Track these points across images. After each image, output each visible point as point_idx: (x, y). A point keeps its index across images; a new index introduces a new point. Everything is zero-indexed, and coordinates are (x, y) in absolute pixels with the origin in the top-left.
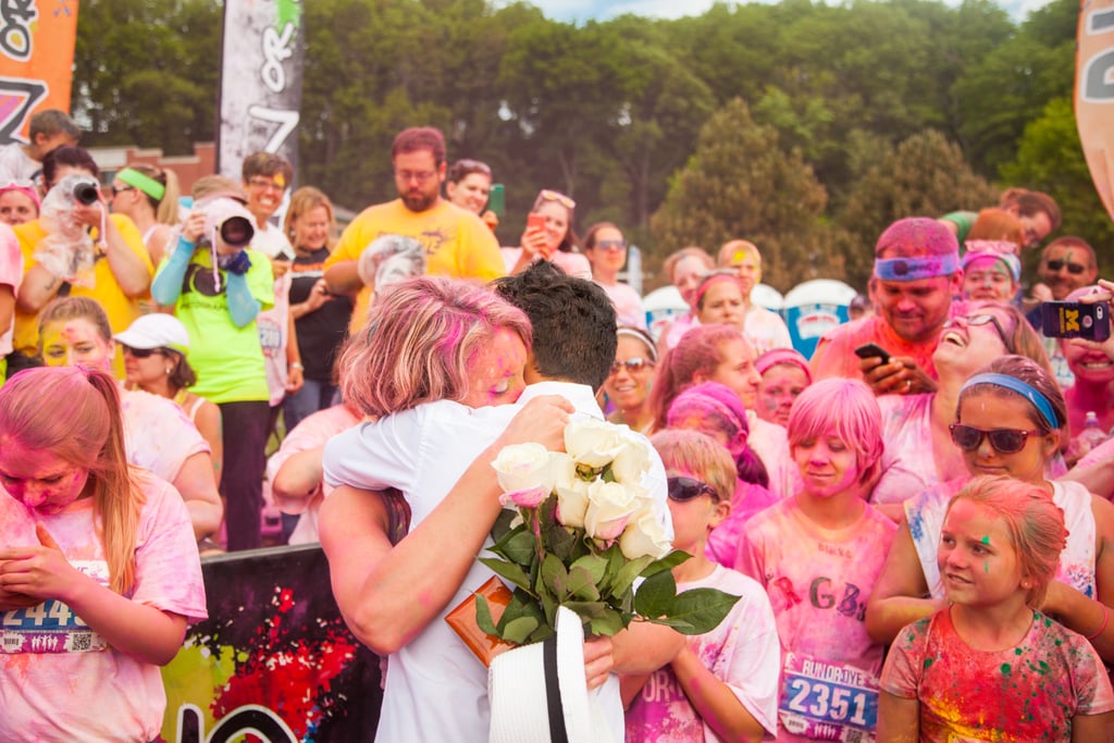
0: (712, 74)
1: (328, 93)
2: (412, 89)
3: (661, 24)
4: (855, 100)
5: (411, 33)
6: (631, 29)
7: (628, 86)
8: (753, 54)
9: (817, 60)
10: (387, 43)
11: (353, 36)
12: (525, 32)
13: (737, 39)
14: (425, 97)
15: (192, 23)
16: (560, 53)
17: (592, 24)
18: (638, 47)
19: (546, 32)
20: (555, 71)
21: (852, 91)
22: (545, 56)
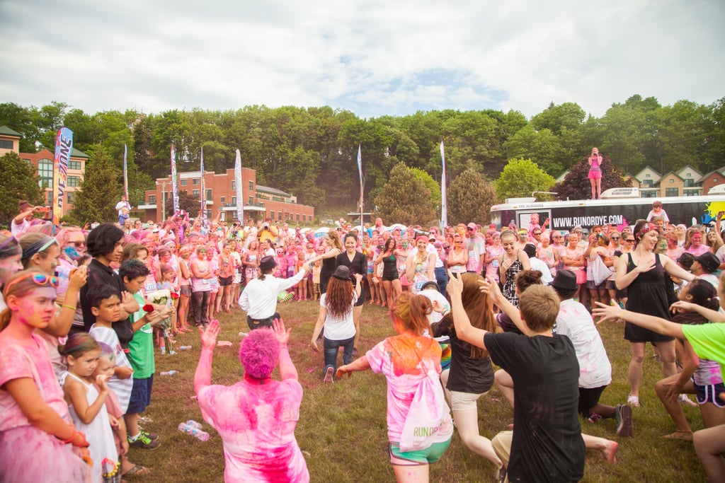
0: (417, 138)
1: (274, 147)
2: (305, 145)
3: (398, 119)
4: (469, 148)
5: (305, 124)
6: (386, 122)
7: (385, 143)
8: (432, 131)
9: (456, 133)
10: (296, 128)
11: (283, 126)
12: (347, 123)
13: (425, 125)
14: (310, 148)
15: (225, 122)
16: (360, 131)
17: (372, 120)
18: (388, 128)
19: (354, 123)
20: (358, 138)
21: (469, 145)
22: (354, 132)
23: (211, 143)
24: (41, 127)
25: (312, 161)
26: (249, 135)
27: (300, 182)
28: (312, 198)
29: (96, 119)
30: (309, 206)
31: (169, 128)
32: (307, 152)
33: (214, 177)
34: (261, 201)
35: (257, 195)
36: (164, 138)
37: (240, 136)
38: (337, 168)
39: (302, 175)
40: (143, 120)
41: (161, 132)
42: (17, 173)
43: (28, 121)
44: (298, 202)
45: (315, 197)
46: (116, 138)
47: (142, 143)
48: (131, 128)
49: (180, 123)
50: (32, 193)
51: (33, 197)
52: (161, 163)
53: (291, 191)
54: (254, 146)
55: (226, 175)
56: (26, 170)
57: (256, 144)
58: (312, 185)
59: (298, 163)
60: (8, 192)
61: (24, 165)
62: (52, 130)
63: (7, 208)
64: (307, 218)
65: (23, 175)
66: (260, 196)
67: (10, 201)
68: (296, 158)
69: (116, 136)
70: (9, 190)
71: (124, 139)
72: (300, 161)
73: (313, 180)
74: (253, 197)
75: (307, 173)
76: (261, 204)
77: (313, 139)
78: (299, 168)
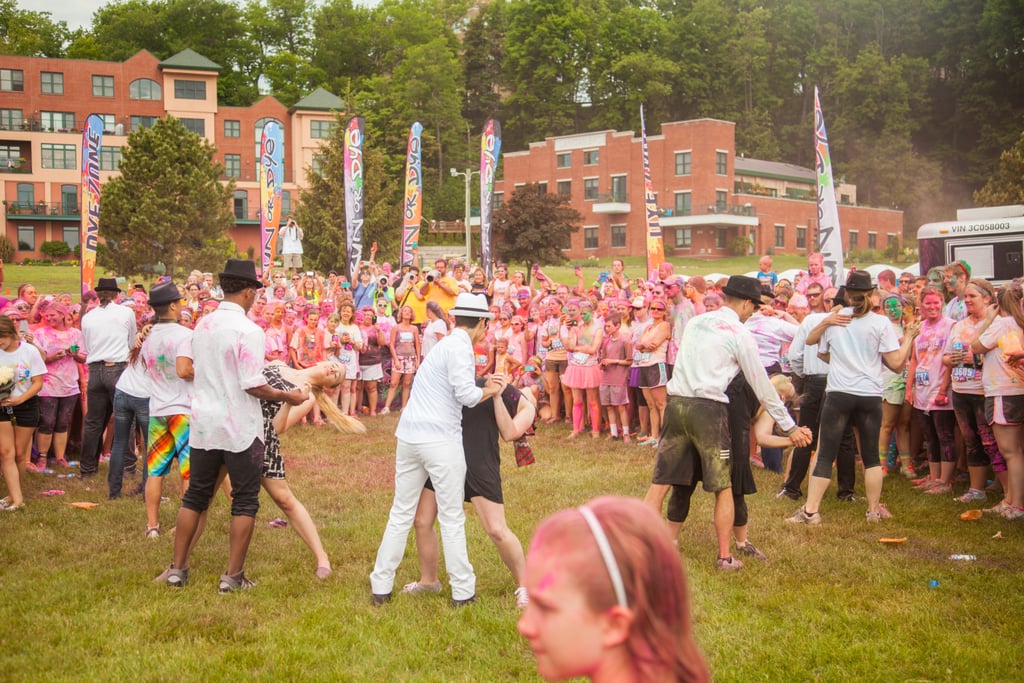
1: (801, 55)
23: (637, 58)
24: (268, 43)
25: (902, 85)
26: (736, 28)
27: (871, 146)
28: (900, 186)
29: (380, 16)
30: (887, 210)
31: (539, 27)
32: (889, 64)
33: (632, 144)
34: (747, 200)
35: (738, 187)
36: (529, 53)
37: (712, 35)
38: (980, 98)
39: (876, 125)
40: (484, 10)
41: (522, 38)
42: (177, 160)
43: (240, 31)
44: (860, 199)
46: (419, 61)
47: (483, 66)
48: (457, 32)
49: (564, 14)
50: (205, 200)
51: (208, 209)
52: (523, 114)
53: (845, 172)
54: (747, 56)
55: (661, 137)
56: (195, 153)
57: (755, 53)
58: (903, 151)
60: (160, 201)
61: (192, 143)
62: (292, 48)
63: (159, 231)
64: (863, 241)
65: (188, 164)
66: (747, 188)
67: (162, 218)
68: (860, 81)
69: (419, 56)
70: (161, 198)
71: (437, 61)
72: (870, 88)
73: (904, 137)
74: (726, 190)
75: (889, 121)
76: (749, 207)
77: (911, 24)
78: (868, 106)
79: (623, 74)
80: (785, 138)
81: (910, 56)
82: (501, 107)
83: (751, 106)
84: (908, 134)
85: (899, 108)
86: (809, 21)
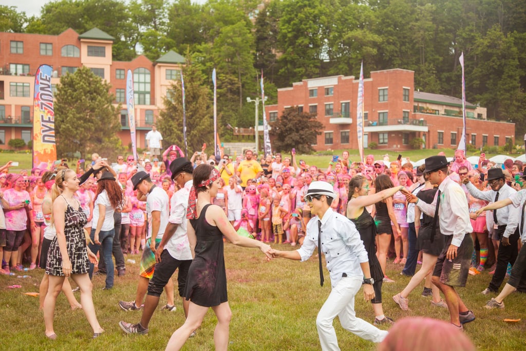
23: (358, 33)
24: (142, 24)
25: (514, 49)
26: (415, 16)
27: (495, 85)
28: (513, 109)
29: (207, 9)
30: (505, 122)
31: (299, 14)
32: (507, 37)
33: (353, 84)
34: (421, 117)
35: (415, 108)
36: (293, 30)
37: (400, 19)
39: (499, 73)
40: (267, 6)
41: (289, 22)
42: (89, 92)
43: (125, 18)
44: (489, 116)
45: (519, 107)
46: (229, 35)
47: (266, 38)
48: (251, 18)
49: (314, 7)
50: (104, 115)
51: (106, 120)
52: (289, 66)
53: (479, 100)
54: (422, 32)
55: (370, 80)
56: (99, 88)
57: (427, 30)
58: (514, 88)
59: (491, 55)
60: (78, 116)
61: (97, 82)
62: (155, 27)
64: (491, 141)
65: (95, 94)
66: (421, 110)
67: (79, 126)
68: (488, 47)
69: (228, 32)
71: (240, 35)
72: (495, 51)
73: (515, 80)
74: (409, 111)
75: (507, 70)
76: (422, 121)
77: (520, 13)
78: (493, 62)
79: (349, 43)
80: (444, 80)
81: (519, 32)
82: (277, 62)
83: (424, 61)
84: (518, 78)
85: (512, 63)
86: (459, 12)
